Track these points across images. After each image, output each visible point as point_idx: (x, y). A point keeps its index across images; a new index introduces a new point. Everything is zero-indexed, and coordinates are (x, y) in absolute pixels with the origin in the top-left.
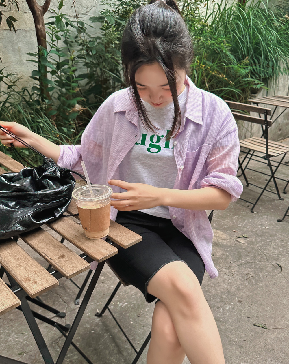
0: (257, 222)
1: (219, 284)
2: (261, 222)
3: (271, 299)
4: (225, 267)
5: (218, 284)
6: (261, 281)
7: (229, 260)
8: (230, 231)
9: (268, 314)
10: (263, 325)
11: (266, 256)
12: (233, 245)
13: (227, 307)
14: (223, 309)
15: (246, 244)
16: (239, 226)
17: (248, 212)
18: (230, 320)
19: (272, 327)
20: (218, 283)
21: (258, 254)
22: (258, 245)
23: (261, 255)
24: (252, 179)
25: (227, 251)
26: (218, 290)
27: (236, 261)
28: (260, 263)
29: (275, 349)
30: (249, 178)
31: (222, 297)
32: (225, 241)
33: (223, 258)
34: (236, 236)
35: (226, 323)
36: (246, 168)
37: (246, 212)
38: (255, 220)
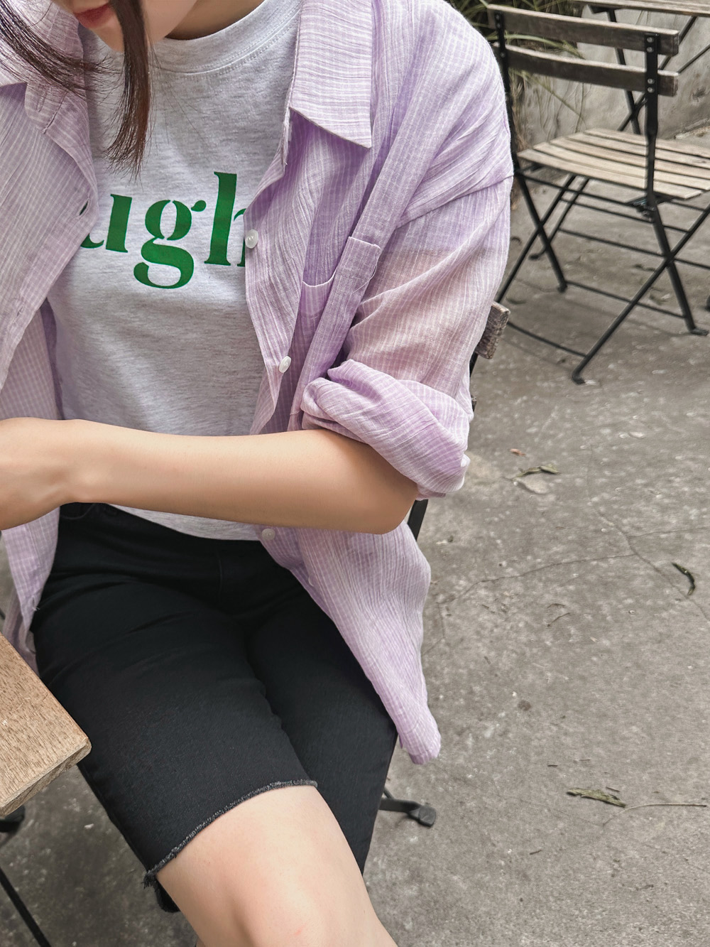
0: (596, 416)
1: (465, 645)
2: (613, 414)
3: (644, 696)
4: (483, 581)
5: (460, 647)
6: (606, 630)
7: (495, 556)
8: (501, 450)
9: (633, 752)
10: (606, 792)
11: (630, 538)
12: (510, 503)
13: (486, 728)
14: (476, 738)
15: (552, 498)
16: (530, 435)
17: (562, 382)
18: (496, 777)
19: (645, 800)
20: (462, 640)
21: (597, 531)
22: (595, 499)
23: (609, 533)
24: (582, 265)
25: (490, 523)
26: (460, 667)
27: (515, 558)
28: (602, 564)
29: (659, 885)
30: (570, 263)
31: (471, 692)
32: (486, 490)
33: (477, 551)
34: (521, 470)
35: (482, 790)
36: (558, 229)
37: (556, 382)
38: (588, 409)
